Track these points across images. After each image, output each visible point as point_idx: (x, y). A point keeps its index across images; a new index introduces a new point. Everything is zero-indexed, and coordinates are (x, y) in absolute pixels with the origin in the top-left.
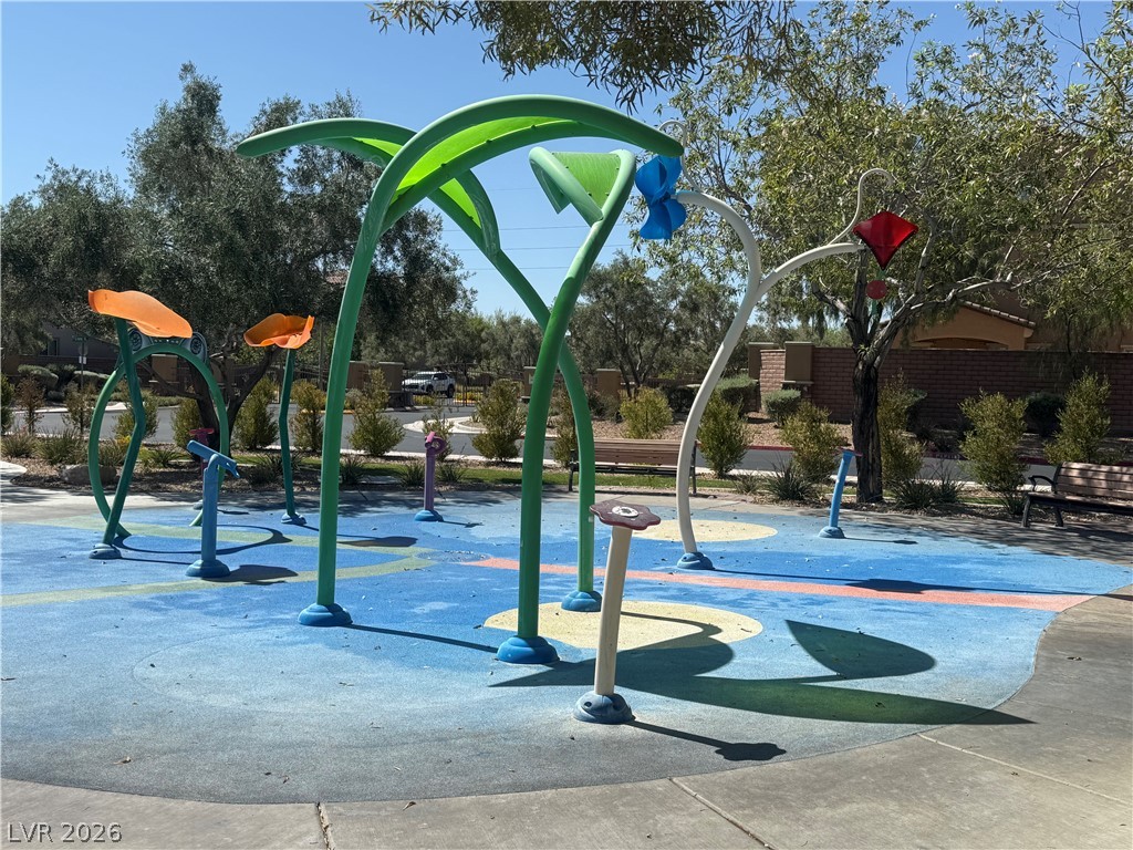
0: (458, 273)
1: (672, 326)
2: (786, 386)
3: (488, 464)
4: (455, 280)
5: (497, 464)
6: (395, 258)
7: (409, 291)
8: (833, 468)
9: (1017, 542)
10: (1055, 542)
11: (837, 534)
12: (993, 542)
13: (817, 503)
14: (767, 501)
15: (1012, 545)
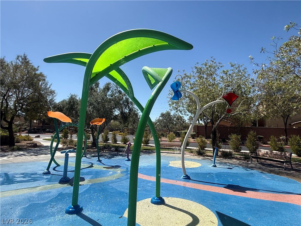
0: (138, 112)
1: (175, 122)
2: (193, 132)
3: (144, 146)
4: (138, 113)
5: (145, 146)
6: (127, 109)
7: (129, 115)
8: (206, 147)
9: (252, 168)
10: (260, 168)
11: (215, 166)
12: (247, 168)
13: (205, 156)
14: (196, 155)
15: (252, 170)
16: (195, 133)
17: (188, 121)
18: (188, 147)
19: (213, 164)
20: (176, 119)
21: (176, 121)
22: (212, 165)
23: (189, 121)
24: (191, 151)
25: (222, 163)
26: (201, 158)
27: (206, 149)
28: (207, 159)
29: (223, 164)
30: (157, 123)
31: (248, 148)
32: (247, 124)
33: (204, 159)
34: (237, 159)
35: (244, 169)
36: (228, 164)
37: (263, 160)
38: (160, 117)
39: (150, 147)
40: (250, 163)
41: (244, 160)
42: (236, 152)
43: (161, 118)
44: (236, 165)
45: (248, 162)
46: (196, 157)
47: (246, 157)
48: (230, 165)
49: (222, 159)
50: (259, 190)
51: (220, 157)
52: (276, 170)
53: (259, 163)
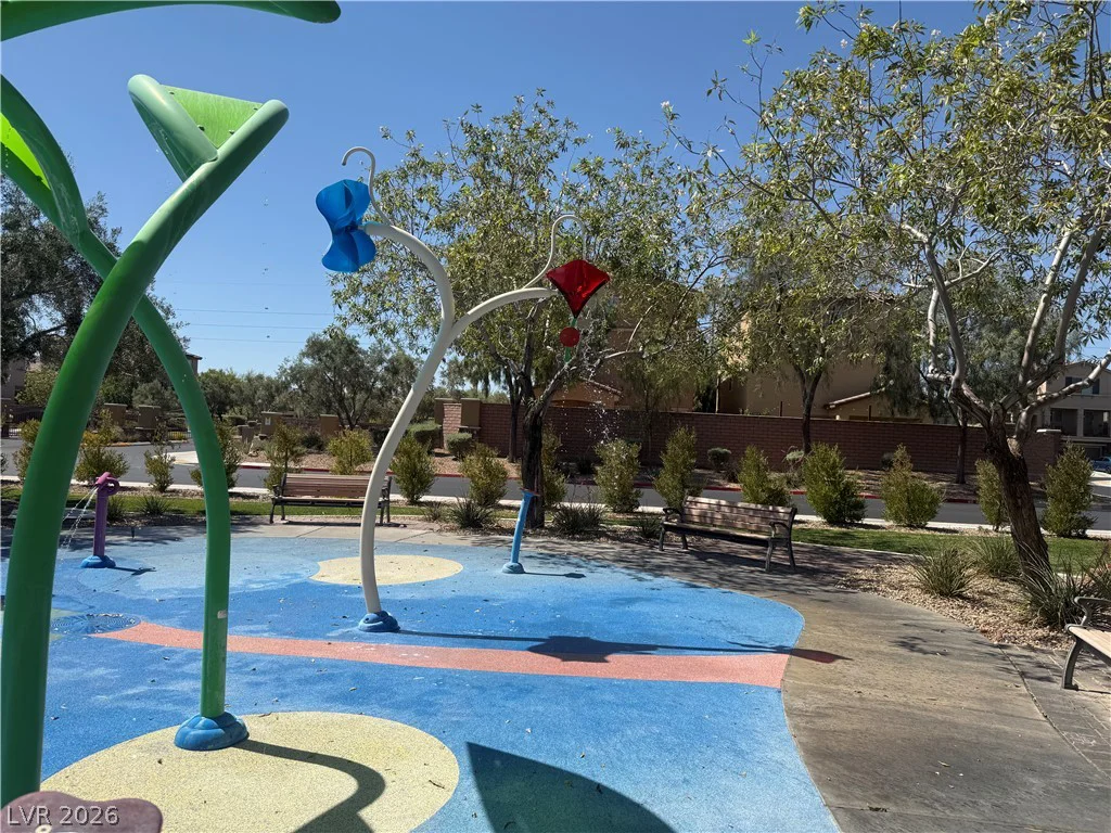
1: (378, 384)
2: (461, 430)
8: (501, 496)
9: (658, 570)
10: (686, 570)
11: (518, 570)
12: (641, 571)
13: (493, 530)
14: (451, 530)
15: (657, 576)
16: (470, 436)
17: (443, 383)
18: (424, 498)
19: (511, 563)
20: (387, 369)
21: (383, 380)
22: (505, 567)
23: (446, 380)
24: (435, 514)
25: (553, 556)
26: (473, 538)
27: (503, 502)
28: (498, 541)
29: (553, 560)
30: (286, 386)
31: (664, 495)
32: (677, 399)
33: (481, 544)
34: (615, 537)
35: (629, 575)
36: (575, 561)
37: (708, 541)
38: (303, 354)
39: (241, 500)
40: (658, 551)
41: (640, 542)
42: (619, 512)
43: (308, 362)
44: (605, 563)
45: (651, 547)
46: (453, 539)
47: (649, 532)
48: (582, 563)
49: (555, 539)
50: (654, 648)
51: (552, 532)
52: (742, 574)
53: (691, 553)
